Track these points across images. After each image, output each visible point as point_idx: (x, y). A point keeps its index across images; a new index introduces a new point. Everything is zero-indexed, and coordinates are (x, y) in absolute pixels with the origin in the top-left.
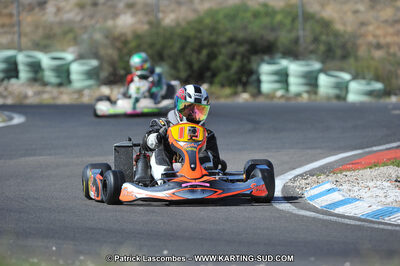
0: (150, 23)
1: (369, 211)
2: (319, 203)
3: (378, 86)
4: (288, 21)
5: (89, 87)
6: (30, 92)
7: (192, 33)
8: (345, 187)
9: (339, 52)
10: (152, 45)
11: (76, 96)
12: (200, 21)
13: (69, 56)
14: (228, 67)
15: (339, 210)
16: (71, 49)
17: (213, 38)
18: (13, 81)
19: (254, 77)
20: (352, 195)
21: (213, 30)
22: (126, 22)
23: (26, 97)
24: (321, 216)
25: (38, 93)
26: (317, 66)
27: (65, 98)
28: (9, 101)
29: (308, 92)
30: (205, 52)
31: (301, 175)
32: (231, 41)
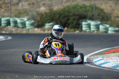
0: (50, 10)
1: (112, 66)
2: (97, 63)
3: (117, 29)
4: (90, 9)
5: (31, 28)
6: (14, 30)
7: (62, 13)
8: (105, 59)
9: (106, 19)
10: (50, 16)
11: (27, 31)
12: (64, 9)
13: (25, 19)
14: (73, 23)
15: (103, 66)
16: (26, 17)
17: (68, 14)
18: (9, 26)
19: (80, 26)
20: (107, 61)
21: (68, 12)
22: (43, 9)
23: (12, 31)
24: (97, 67)
25: (16, 30)
26: (99, 23)
27: (24, 32)
28: (8, 32)
29: (96, 30)
30: (66, 18)
31: (93, 55)
32: (74, 15)
